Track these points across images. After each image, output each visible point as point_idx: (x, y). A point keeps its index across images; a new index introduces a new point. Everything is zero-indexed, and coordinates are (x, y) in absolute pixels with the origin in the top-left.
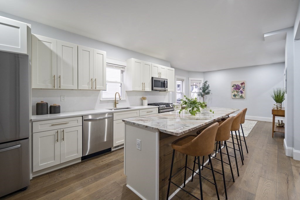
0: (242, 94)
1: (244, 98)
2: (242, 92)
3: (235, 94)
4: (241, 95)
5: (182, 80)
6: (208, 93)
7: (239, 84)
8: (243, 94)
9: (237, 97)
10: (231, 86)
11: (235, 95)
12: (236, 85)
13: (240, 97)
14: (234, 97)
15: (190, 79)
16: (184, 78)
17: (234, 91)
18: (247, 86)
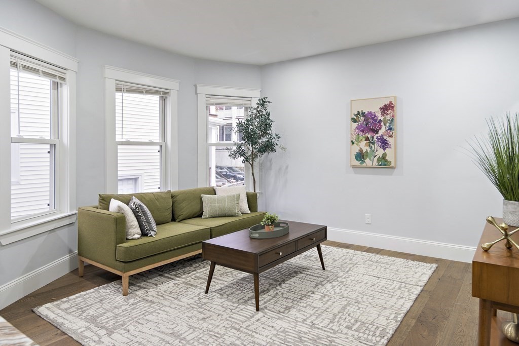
0: (384, 149)
1: (392, 165)
2: (384, 144)
3: (361, 150)
4: (380, 152)
5: (164, 93)
6: (269, 147)
7: (375, 109)
8: (388, 150)
9: (368, 162)
10: (350, 119)
11: (361, 156)
12: (363, 114)
13: (378, 160)
14: (358, 163)
15: (203, 90)
16: (171, 85)
17: (358, 141)
18: (404, 118)
